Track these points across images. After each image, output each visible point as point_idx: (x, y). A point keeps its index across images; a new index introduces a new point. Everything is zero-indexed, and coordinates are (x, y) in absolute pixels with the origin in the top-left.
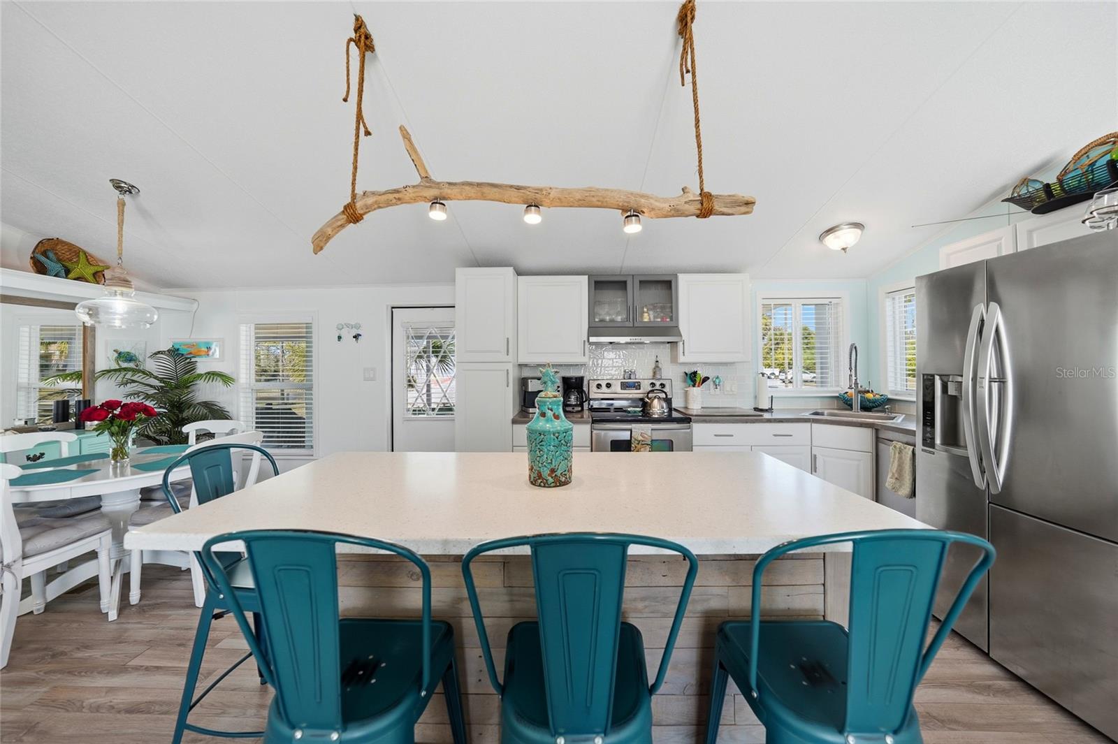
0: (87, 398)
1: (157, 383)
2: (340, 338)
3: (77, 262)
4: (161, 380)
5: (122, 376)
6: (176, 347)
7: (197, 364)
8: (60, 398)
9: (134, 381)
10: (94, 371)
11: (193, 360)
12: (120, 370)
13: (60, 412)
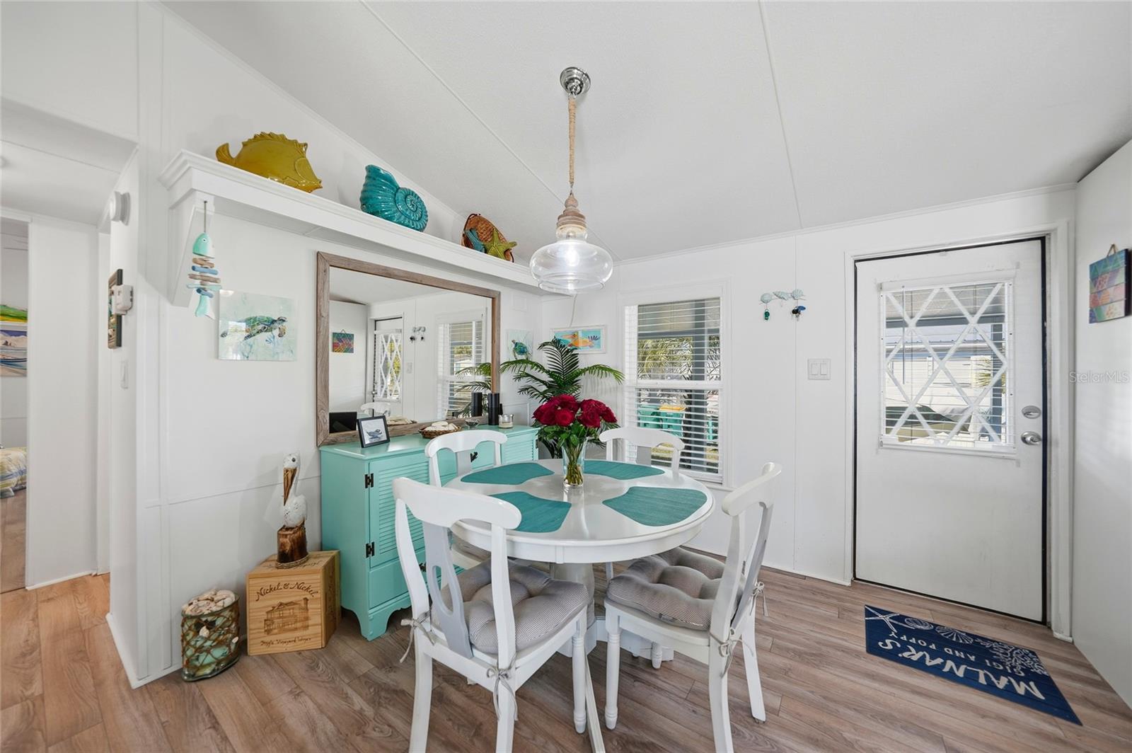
0: (496, 392)
1: (545, 377)
2: (767, 314)
3: (493, 240)
4: (551, 374)
5: (518, 368)
6: (558, 338)
7: (579, 356)
8: (477, 391)
9: (528, 375)
10: (499, 362)
11: (574, 352)
12: (517, 362)
13: (476, 405)
